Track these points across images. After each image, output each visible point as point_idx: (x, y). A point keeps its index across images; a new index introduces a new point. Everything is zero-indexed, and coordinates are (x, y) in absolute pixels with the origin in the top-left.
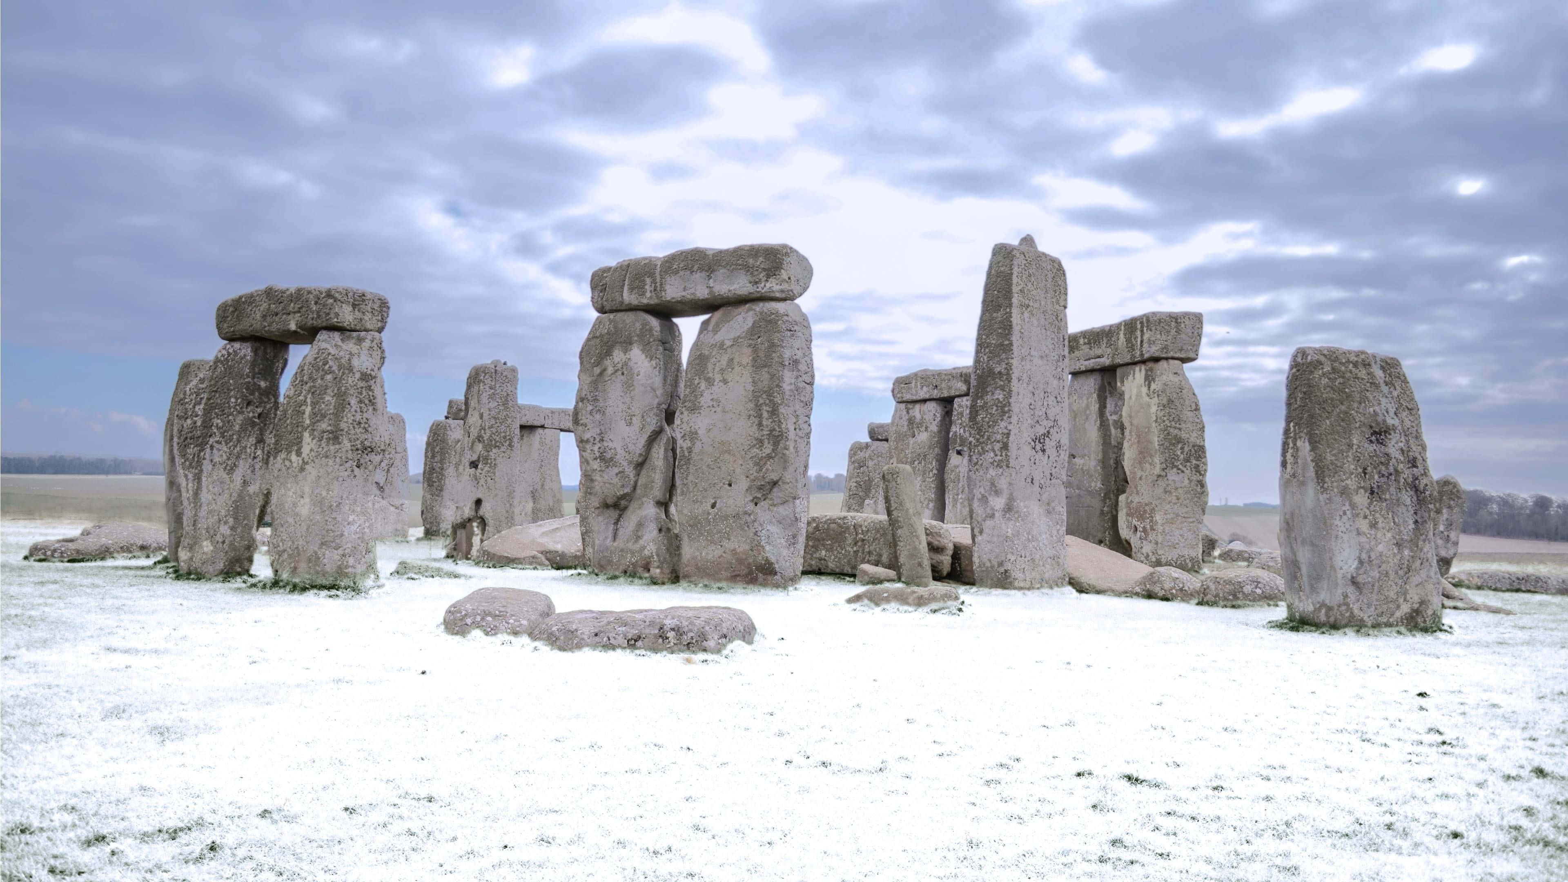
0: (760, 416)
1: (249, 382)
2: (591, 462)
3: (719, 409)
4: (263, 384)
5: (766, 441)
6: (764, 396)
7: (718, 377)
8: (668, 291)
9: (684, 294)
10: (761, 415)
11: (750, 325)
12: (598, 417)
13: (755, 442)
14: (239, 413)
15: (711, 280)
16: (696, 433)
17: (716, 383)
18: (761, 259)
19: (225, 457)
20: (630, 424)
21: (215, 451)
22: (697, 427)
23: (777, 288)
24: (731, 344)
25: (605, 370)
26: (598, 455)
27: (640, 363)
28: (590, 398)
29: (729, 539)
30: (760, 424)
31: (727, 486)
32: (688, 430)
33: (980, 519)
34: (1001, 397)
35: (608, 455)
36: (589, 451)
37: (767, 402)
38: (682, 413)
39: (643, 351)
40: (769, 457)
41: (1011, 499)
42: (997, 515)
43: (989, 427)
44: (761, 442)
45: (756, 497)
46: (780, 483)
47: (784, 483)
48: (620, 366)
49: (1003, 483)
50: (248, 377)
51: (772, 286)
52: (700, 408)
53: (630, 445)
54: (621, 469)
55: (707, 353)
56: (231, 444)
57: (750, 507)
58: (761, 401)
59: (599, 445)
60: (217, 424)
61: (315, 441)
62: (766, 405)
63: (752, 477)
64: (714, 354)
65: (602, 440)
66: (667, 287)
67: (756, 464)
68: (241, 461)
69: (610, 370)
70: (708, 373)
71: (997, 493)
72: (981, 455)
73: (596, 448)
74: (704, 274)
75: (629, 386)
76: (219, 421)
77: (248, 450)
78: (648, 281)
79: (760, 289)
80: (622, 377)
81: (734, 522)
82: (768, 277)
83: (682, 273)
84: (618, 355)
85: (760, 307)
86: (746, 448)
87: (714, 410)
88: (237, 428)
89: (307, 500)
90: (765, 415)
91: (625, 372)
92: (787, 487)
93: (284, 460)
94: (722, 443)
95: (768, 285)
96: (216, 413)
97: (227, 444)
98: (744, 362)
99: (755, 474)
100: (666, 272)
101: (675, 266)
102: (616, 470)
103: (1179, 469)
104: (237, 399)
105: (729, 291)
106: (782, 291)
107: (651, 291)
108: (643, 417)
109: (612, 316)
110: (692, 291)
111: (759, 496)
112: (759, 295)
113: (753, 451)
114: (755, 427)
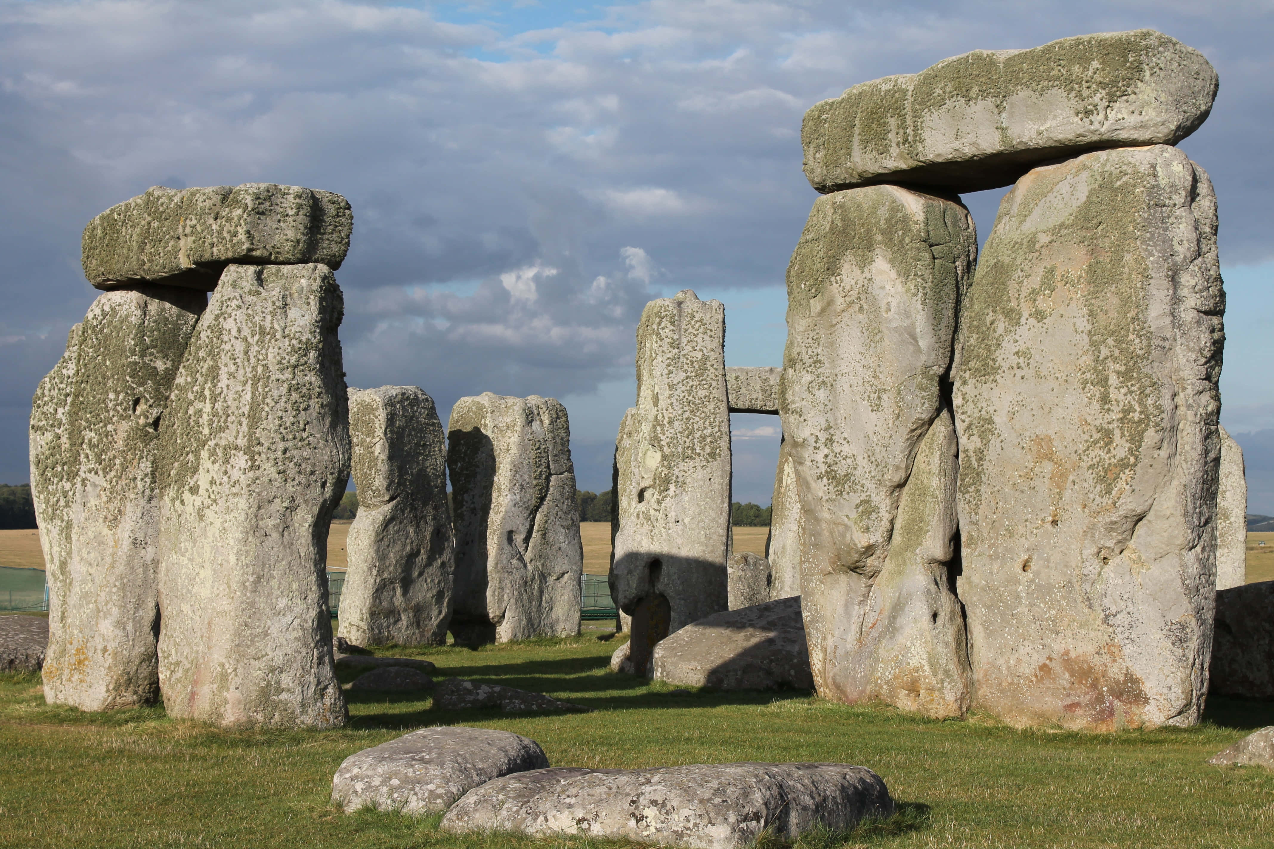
0: (1104, 382)
1: (136, 364)
2: (813, 485)
3: (1028, 373)
4: (160, 365)
5: (1117, 433)
6: (1110, 341)
7: (1026, 310)
8: (928, 142)
9: (957, 145)
10: (1106, 379)
11: (1083, 198)
12: (821, 394)
13: (1096, 436)
14: (122, 418)
15: (1004, 115)
16: (990, 421)
17: (1023, 321)
18: (1095, 64)
19: (104, 499)
20: (877, 407)
21: (89, 488)
22: (991, 409)
23: (1134, 119)
24: (1048, 239)
25: (830, 303)
26: (823, 468)
27: (888, 287)
28: (805, 358)
29: (1057, 633)
30: (1105, 399)
31: (1048, 526)
32: (977, 415)
35: (841, 469)
36: (808, 463)
37: (1117, 353)
38: (965, 383)
39: (892, 262)
40: (1123, 465)
44: (1107, 436)
45: (1104, 548)
46: (1150, 517)
47: (1158, 517)
48: (854, 293)
50: (133, 353)
52: (995, 370)
53: (877, 449)
54: (863, 497)
55: (1007, 260)
56: (113, 474)
57: (1093, 567)
58: (1105, 352)
59: (826, 451)
60: (90, 440)
61: (217, 466)
62: (1115, 360)
63: (1094, 507)
64: (1018, 262)
65: (830, 441)
66: (926, 134)
67: (1101, 480)
68: (128, 504)
69: (840, 302)
70: (1009, 301)
73: (820, 457)
74: (990, 102)
75: (873, 331)
76: (93, 434)
77: (139, 484)
78: (893, 122)
79: (1096, 126)
80: (861, 316)
81: (1064, 598)
82: (1112, 99)
83: (949, 103)
84: (851, 275)
85: (1099, 161)
86: (1082, 447)
87: (1019, 373)
88: (120, 444)
90: (1113, 380)
91: (865, 307)
92: (1165, 525)
94: (1039, 440)
95: (1112, 115)
96: (87, 420)
97: (106, 473)
98: (1074, 274)
99: (1098, 499)
100: (923, 103)
101: (938, 91)
102: (855, 499)
104: (117, 393)
105: (1040, 133)
106: (1143, 126)
107: (898, 144)
108: (900, 393)
109: (839, 196)
110: (971, 138)
111: (1110, 543)
112: (1095, 138)
113: (1092, 455)
114: (1096, 406)
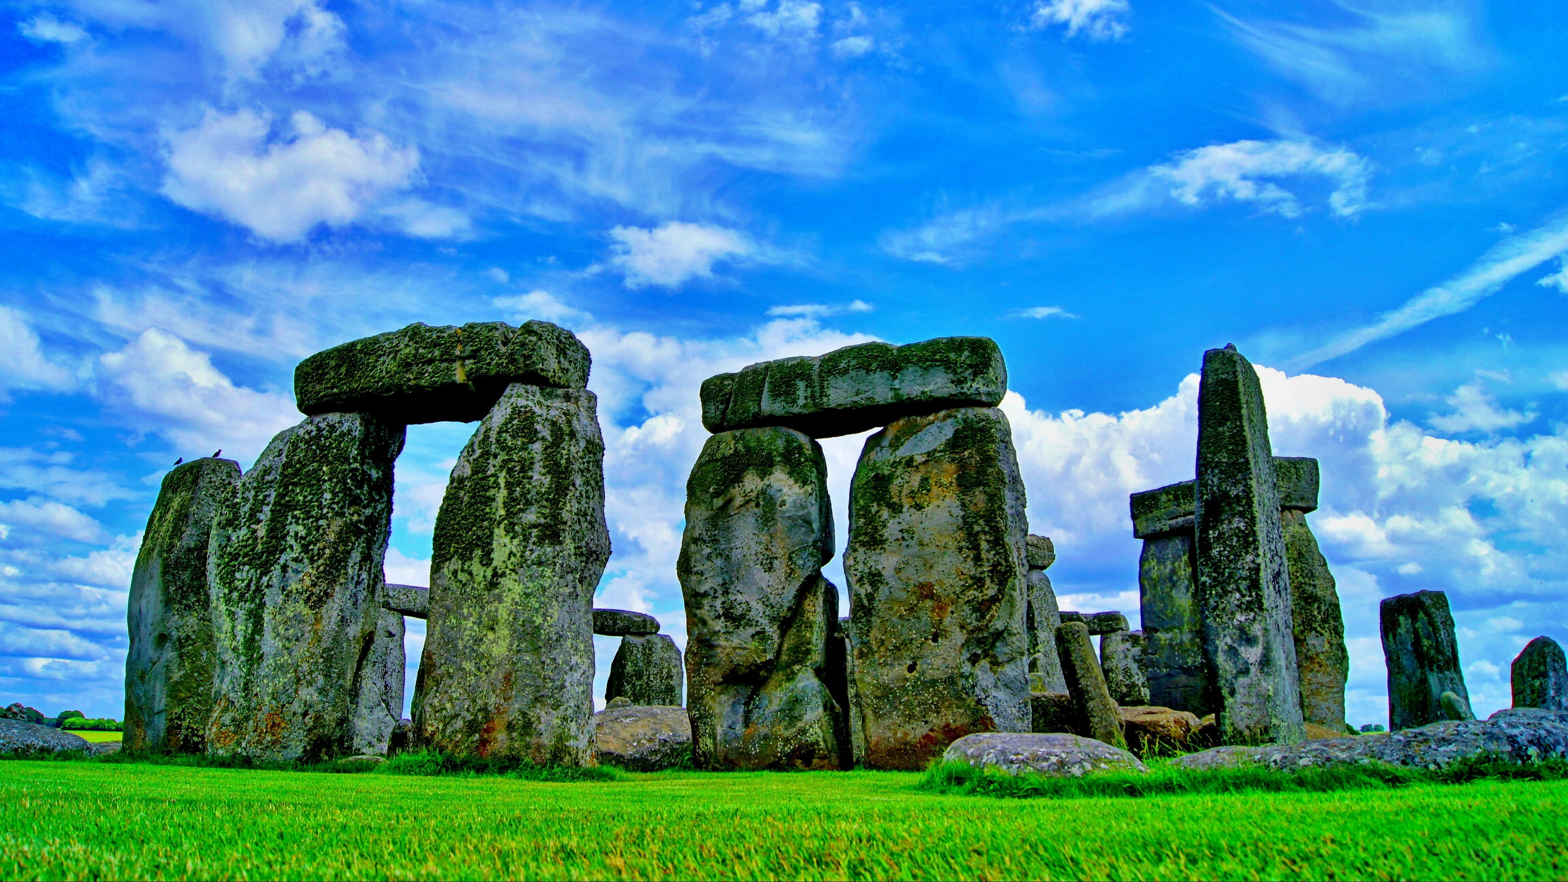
0: (976, 547)
1: (356, 469)
2: (710, 622)
3: (912, 543)
4: (375, 474)
5: (988, 579)
6: (981, 522)
7: (906, 503)
8: (832, 397)
9: (856, 399)
10: (979, 545)
11: (950, 435)
12: (719, 562)
13: (970, 582)
14: (337, 514)
15: (897, 381)
16: (880, 574)
17: (905, 509)
18: (966, 353)
19: (308, 582)
20: (770, 569)
21: (290, 573)
22: (880, 567)
23: (983, 390)
24: (924, 459)
25: (730, 501)
26: (721, 612)
27: (785, 490)
28: (706, 538)
29: (938, 713)
30: (977, 559)
31: (931, 642)
32: (867, 571)
33: (1229, 677)
34: (1242, 526)
35: (738, 612)
36: (707, 607)
37: (987, 529)
39: (790, 474)
40: (994, 600)
41: (1267, 649)
42: (1253, 669)
43: (1230, 561)
44: (980, 581)
45: (975, 655)
46: (1005, 635)
47: (1010, 634)
48: (754, 494)
49: (1256, 629)
50: (355, 460)
51: (977, 386)
52: (883, 542)
53: (772, 597)
54: (758, 629)
55: (886, 472)
56: (321, 561)
57: (967, 668)
58: (977, 528)
59: (723, 599)
60: (296, 534)
62: (985, 533)
63: (970, 628)
64: (898, 473)
65: (727, 593)
66: (830, 392)
67: (975, 610)
68: (337, 588)
69: (739, 501)
70: (891, 497)
71: (1250, 641)
72: (1221, 597)
73: (718, 603)
74: (886, 374)
75: (767, 519)
76: (300, 528)
77: (350, 571)
78: (801, 385)
79: (965, 390)
80: (756, 510)
81: (945, 689)
82: (975, 374)
83: (852, 373)
84: (752, 482)
85: (961, 413)
86: (958, 590)
87: (904, 543)
88: (332, 537)
89: (504, 631)
90: (984, 545)
91: (762, 503)
92: (1014, 639)
93: (455, 573)
94: (921, 586)
95: (974, 385)
96: (294, 517)
97: (312, 561)
98: (945, 480)
99: (975, 623)
100: (829, 372)
101: (842, 365)
102: (751, 631)
103: (1317, 632)
104: (335, 494)
105: (923, 393)
106: (987, 394)
107: (806, 398)
108: (790, 558)
109: (730, 434)
110: (869, 394)
111: (979, 652)
112: (962, 398)
113: (968, 594)
114: (970, 562)
